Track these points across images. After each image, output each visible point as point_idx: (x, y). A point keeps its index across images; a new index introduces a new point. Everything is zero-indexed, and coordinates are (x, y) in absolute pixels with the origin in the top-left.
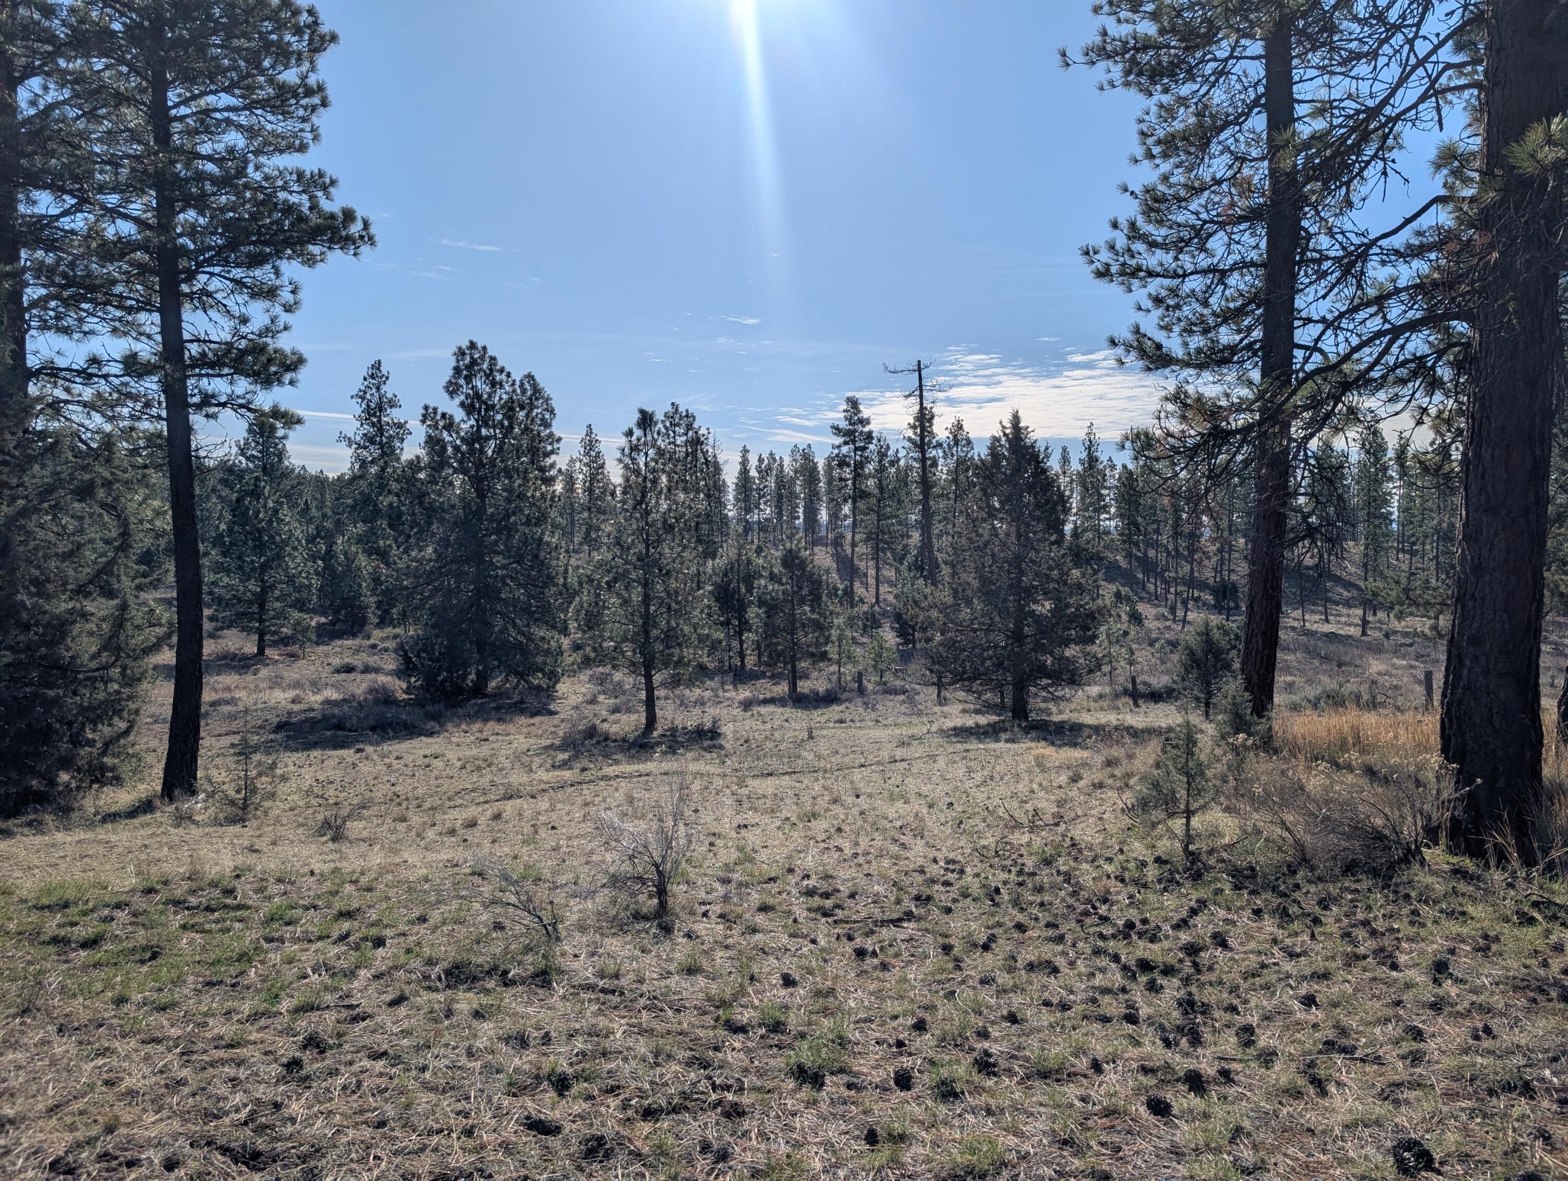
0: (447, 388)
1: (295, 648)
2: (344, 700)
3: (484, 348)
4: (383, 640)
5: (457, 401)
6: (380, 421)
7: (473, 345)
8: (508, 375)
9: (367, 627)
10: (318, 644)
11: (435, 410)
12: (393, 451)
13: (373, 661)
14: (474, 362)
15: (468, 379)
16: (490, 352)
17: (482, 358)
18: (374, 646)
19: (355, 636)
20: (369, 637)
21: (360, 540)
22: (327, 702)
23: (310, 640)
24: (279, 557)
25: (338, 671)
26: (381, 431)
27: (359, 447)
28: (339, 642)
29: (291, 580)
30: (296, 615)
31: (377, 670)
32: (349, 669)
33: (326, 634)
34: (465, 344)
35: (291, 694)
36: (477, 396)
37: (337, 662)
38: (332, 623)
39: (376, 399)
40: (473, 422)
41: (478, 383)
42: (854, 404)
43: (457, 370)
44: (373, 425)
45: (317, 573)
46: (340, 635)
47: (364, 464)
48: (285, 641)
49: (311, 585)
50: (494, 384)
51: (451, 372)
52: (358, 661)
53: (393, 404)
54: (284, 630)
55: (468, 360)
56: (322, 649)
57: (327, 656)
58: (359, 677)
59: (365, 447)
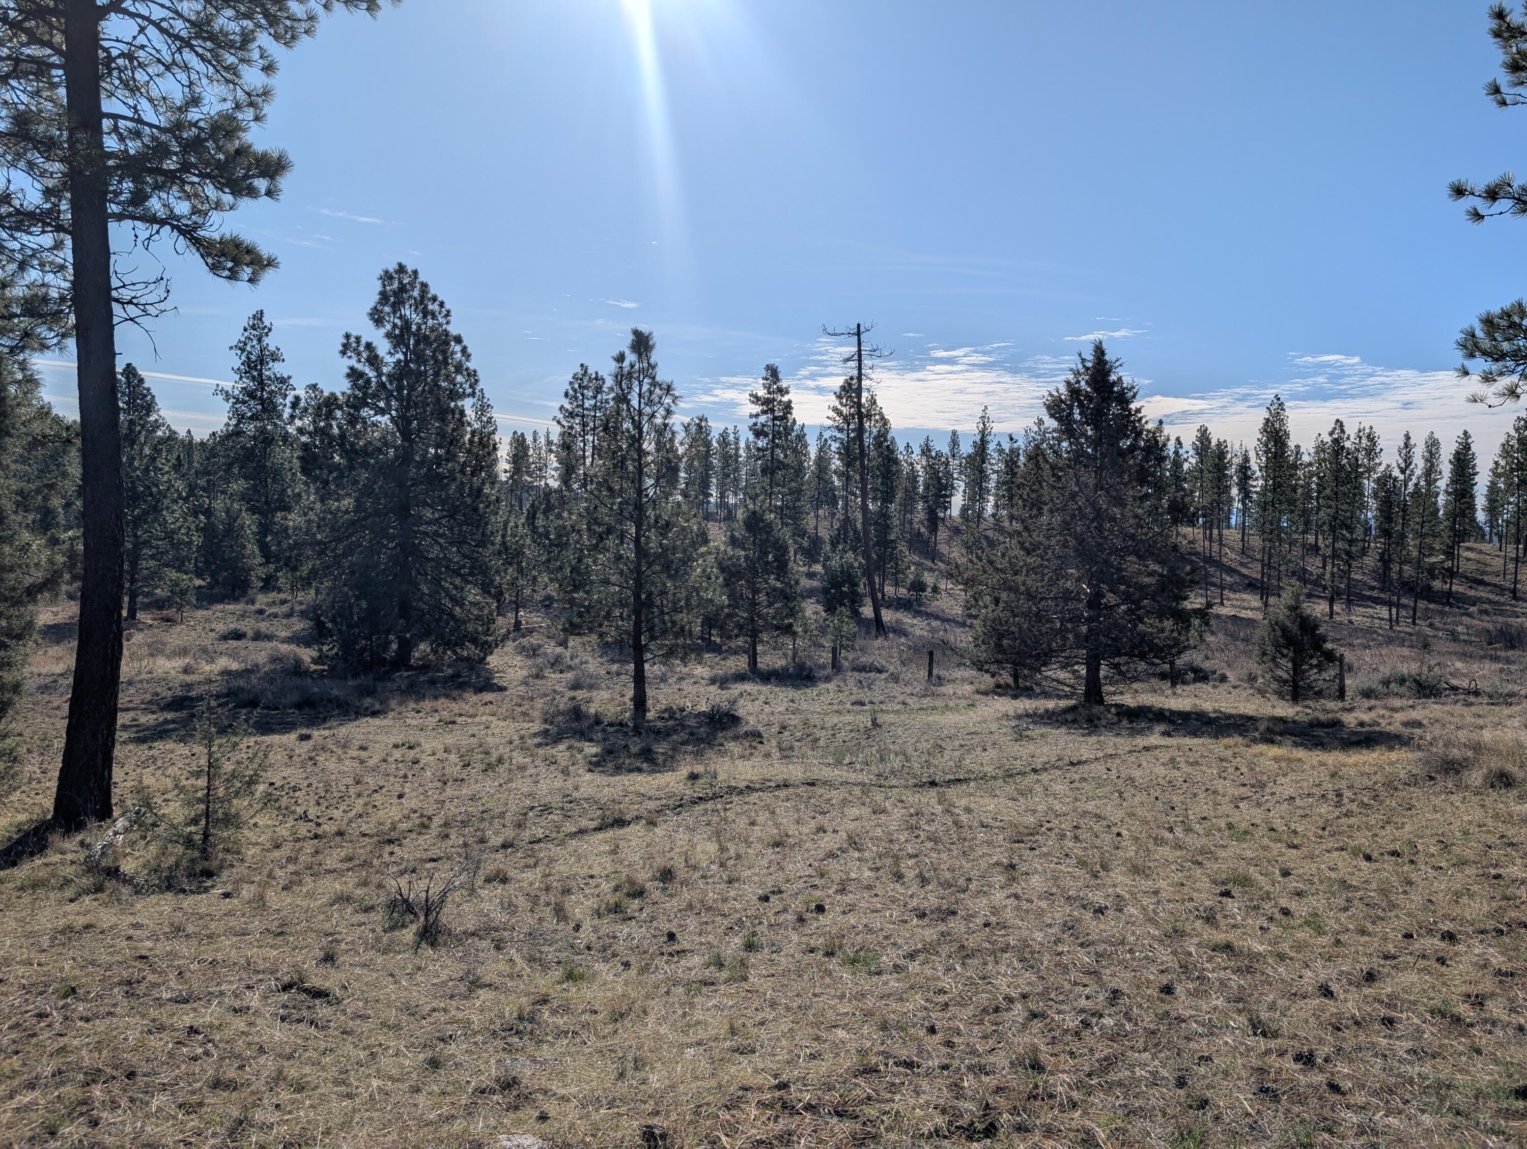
0: (371, 315)
1: (171, 612)
2: (247, 671)
3: (415, 272)
4: (269, 605)
5: (383, 331)
6: (260, 375)
7: (401, 269)
8: (442, 305)
9: (250, 591)
10: (197, 608)
11: (358, 340)
12: (275, 407)
13: (263, 626)
14: (402, 289)
15: (396, 307)
16: (422, 278)
17: (412, 284)
18: (261, 612)
19: (236, 600)
20: (253, 602)
21: (244, 497)
22: (226, 673)
23: (189, 603)
24: (156, 509)
25: (225, 638)
26: (261, 384)
27: (238, 401)
28: (220, 607)
29: (169, 535)
30: (173, 575)
31: (269, 638)
32: (238, 636)
33: (207, 598)
34: (392, 267)
35: (179, 663)
36: (407, 324)
37: (221, 628)
38: (210, 587)
39: (256, 351)
40: (400, 356)
41: (407, 311)
42: (773, 373)
43: (384, 296)
44: (253, 379)
45: (198, 529)
46: (221, 599)
47: (241, 418)
48: (159, 604)
49: (191, 542)
50: (426, 313)
51: (377, 297)
52: (247, 626)
53: (275, 357)
54: (158, 591)
55: (396, 285)
56: (200, 613)
57: (208, 620)
58: (251, 645)
59: (244, 402)
